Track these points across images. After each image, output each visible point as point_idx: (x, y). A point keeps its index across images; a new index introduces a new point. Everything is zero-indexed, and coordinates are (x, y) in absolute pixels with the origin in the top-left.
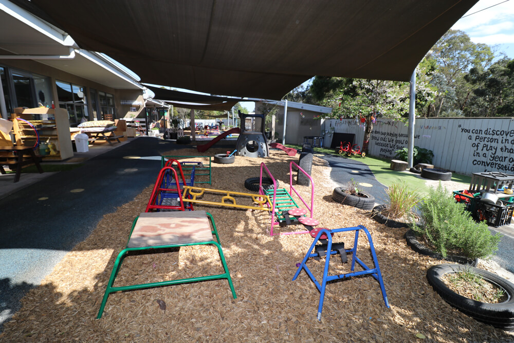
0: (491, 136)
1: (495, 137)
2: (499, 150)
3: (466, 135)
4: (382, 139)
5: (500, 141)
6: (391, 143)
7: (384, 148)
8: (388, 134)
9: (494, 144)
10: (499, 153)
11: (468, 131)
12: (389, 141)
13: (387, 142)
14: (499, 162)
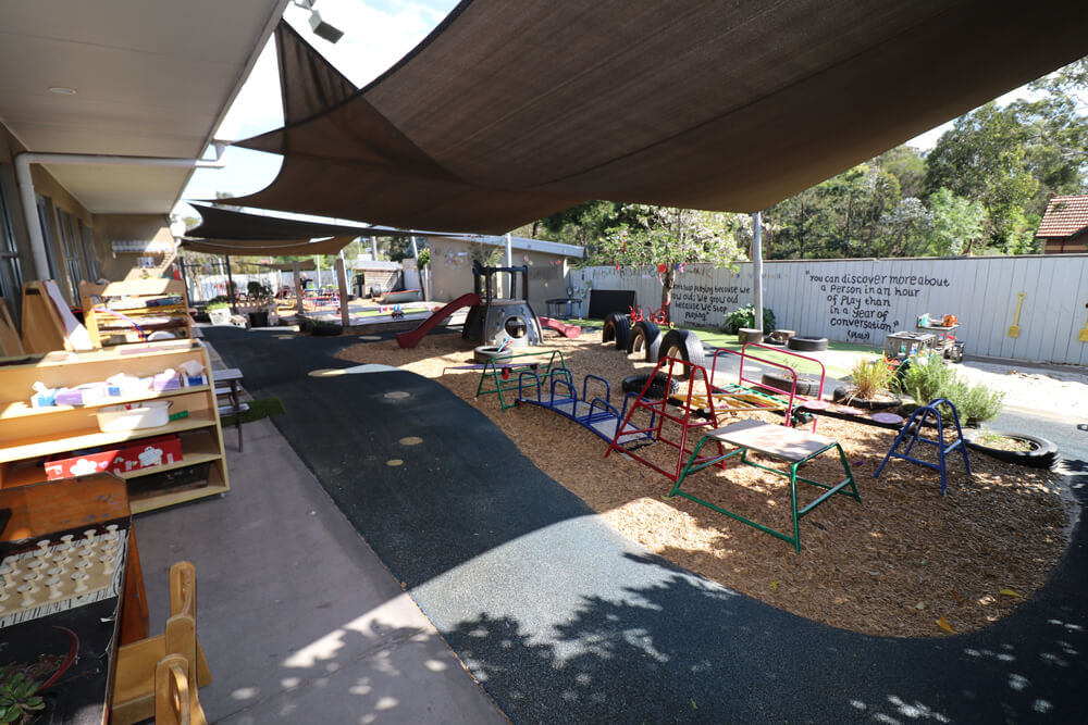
0: (851, 285)
1: (856, 285)
2: (863, 302)
3: (817, 284)
4: (686, 297)
5: (863, 291)
6: (703, 302)
7: (691, 311)
8: (696, 288)
9: (856, 295)
10: (864, 307)
11: (820, 279)
12: (700, 300)
13: (696, 302)
14: (864, 319)
